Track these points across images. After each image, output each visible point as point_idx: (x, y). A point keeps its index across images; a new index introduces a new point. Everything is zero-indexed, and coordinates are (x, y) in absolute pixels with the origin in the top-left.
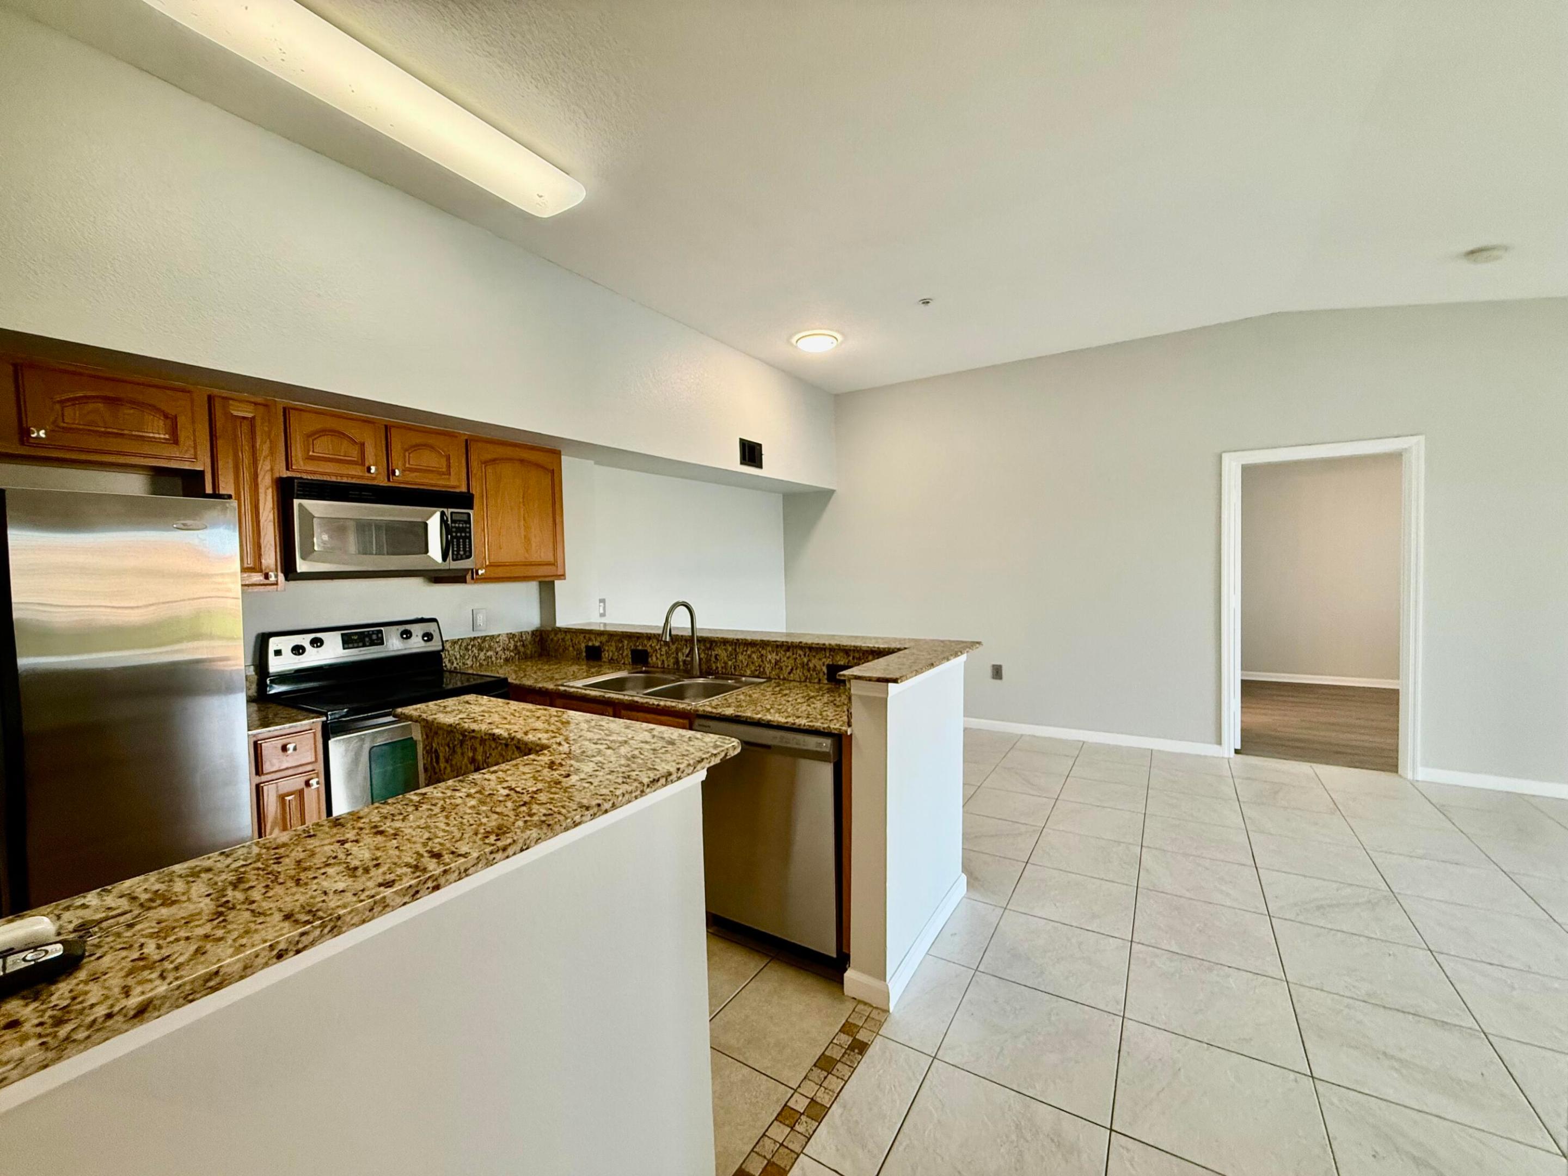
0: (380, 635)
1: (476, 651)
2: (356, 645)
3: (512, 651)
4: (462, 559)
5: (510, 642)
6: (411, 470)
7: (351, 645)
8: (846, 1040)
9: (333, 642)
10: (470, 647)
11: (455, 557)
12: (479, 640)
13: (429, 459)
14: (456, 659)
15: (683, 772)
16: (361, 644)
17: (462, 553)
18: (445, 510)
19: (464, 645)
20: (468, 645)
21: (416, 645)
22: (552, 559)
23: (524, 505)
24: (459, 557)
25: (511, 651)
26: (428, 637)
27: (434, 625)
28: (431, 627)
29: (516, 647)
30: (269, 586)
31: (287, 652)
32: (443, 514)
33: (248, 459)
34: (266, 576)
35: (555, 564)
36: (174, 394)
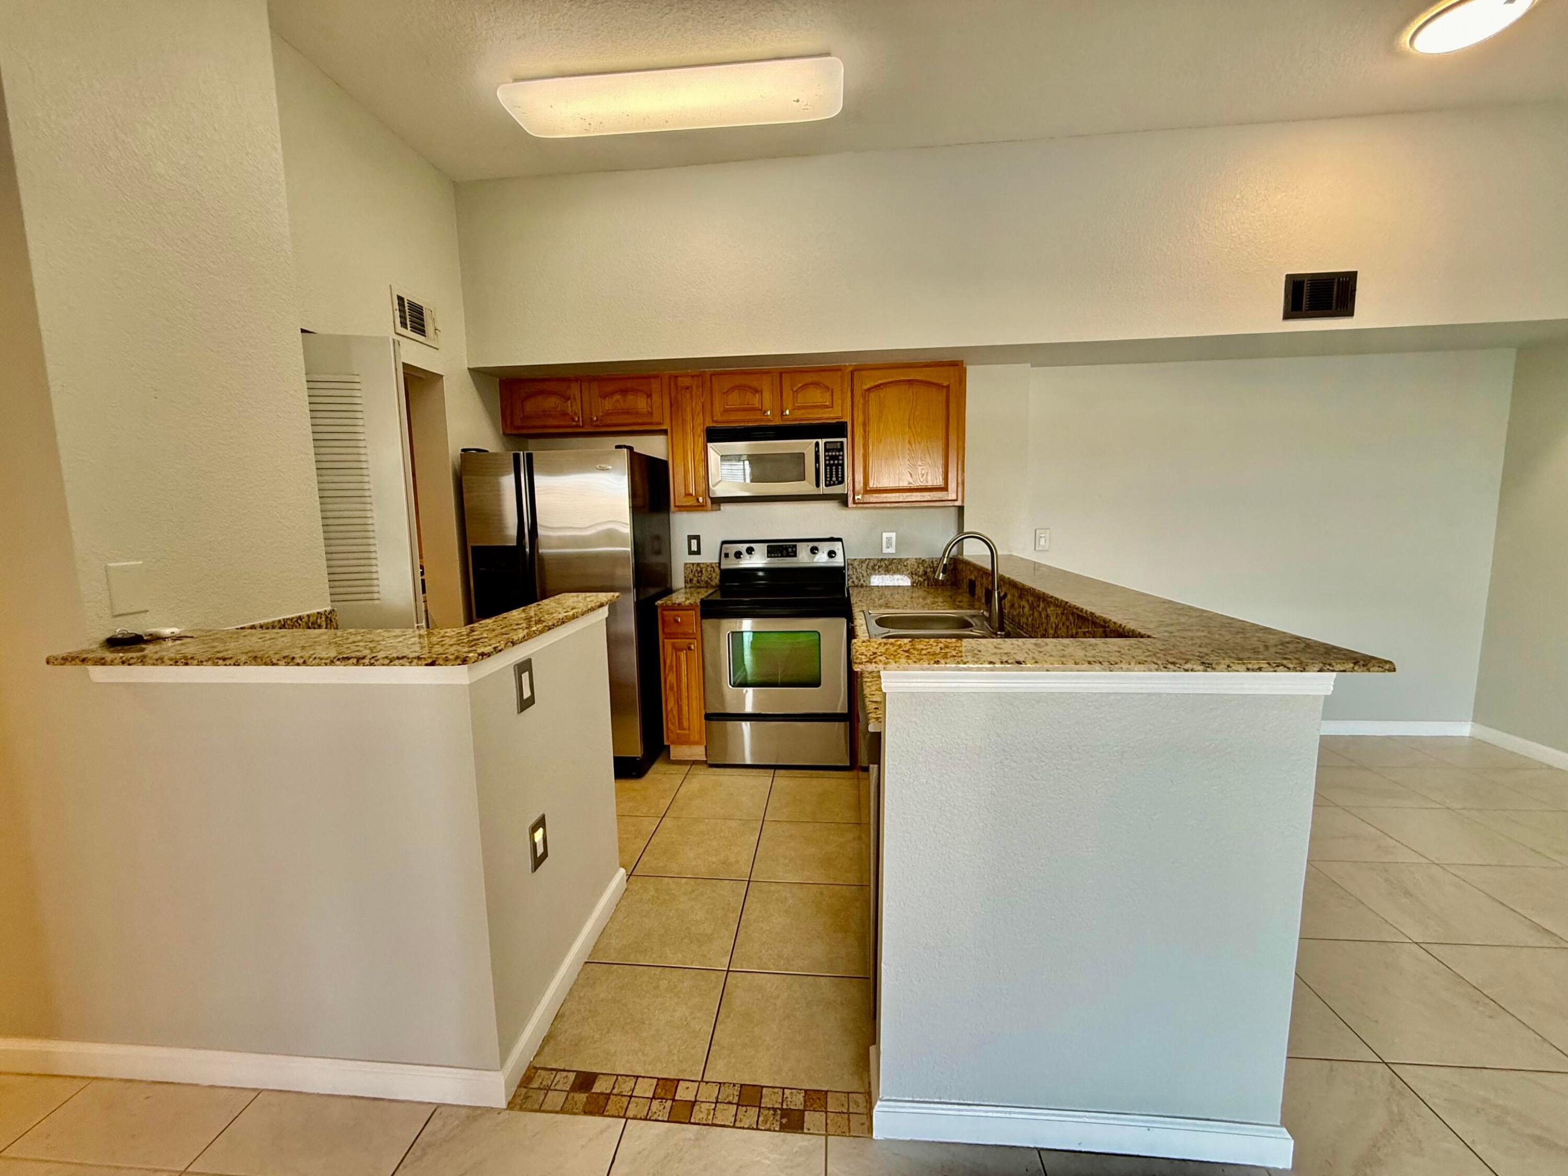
0: (794, 549)
2: (776, 555)
3: (921, 576)
4: (834, 484)
5: (918, 567)
6: (799, 408)
7: (773, 555)
8: (797, 1101)
9: (761, 549)
10: (877, 567)
11: (828, 483)
12: (886, 562)
13: (816, 396)
14: (863, 576)
15: (377, 660)
16: (779, 555)
17: (834, 479)
18: (820, 441)
19: (871, 564)
20: (875, 565)
21: (821, 559)
22: (941, 483)
23: (910, 427)
24: (832, 482)
25: (919, 576)
26: (831, 554)
27: (839, 544)
28: (837, 547)
29: (925, 573)
30: (700, 507)
31: (732, 555)
32: (817, 444)
33: (689, 417)
34: (698, 500)
35: (945, 489)
36: (652, 380)
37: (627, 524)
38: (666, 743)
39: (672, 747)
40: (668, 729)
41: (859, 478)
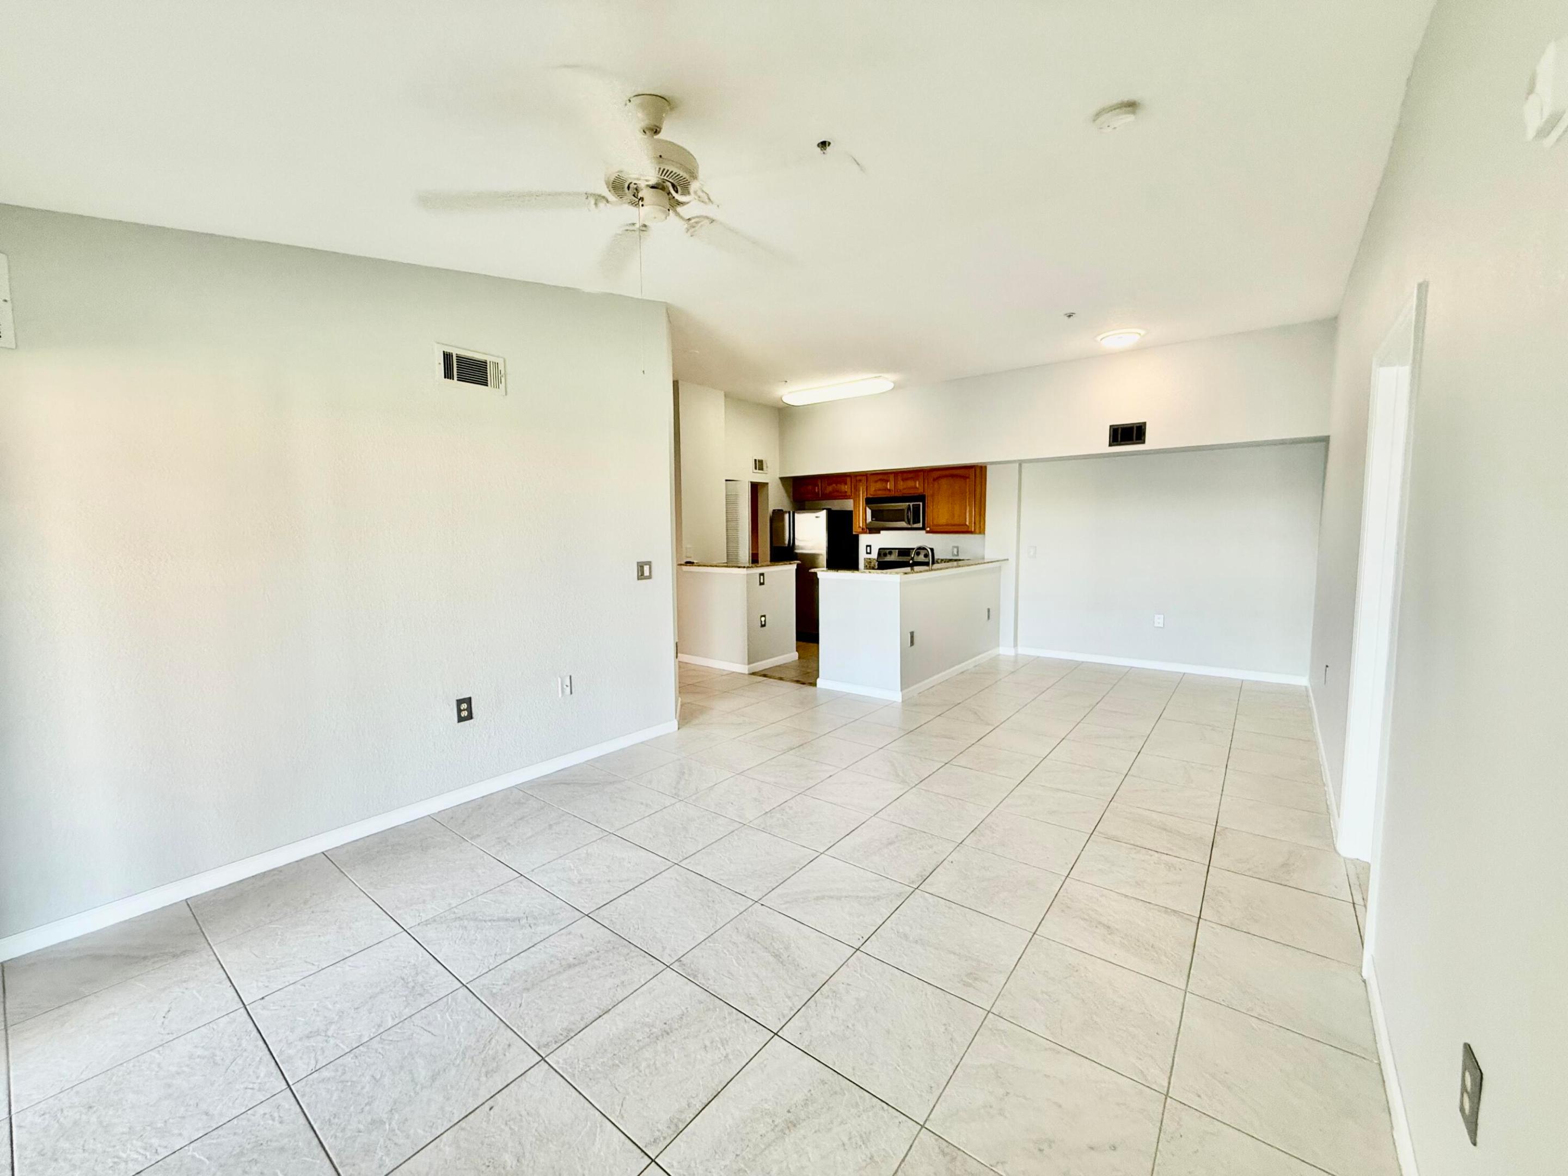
4: (917, 523)
6: (903, 489)
11: (912, 522)
13: (912, 483)
17: (916, 520)
22: (966, 523)
23: (951, 497)
31: (883, 555)
32: (909, 505)
33: (861, 494)
34: (863, 529)
35: (967, 525)
36: (847, 478)
37: (824, 541)
41: (929, 520)
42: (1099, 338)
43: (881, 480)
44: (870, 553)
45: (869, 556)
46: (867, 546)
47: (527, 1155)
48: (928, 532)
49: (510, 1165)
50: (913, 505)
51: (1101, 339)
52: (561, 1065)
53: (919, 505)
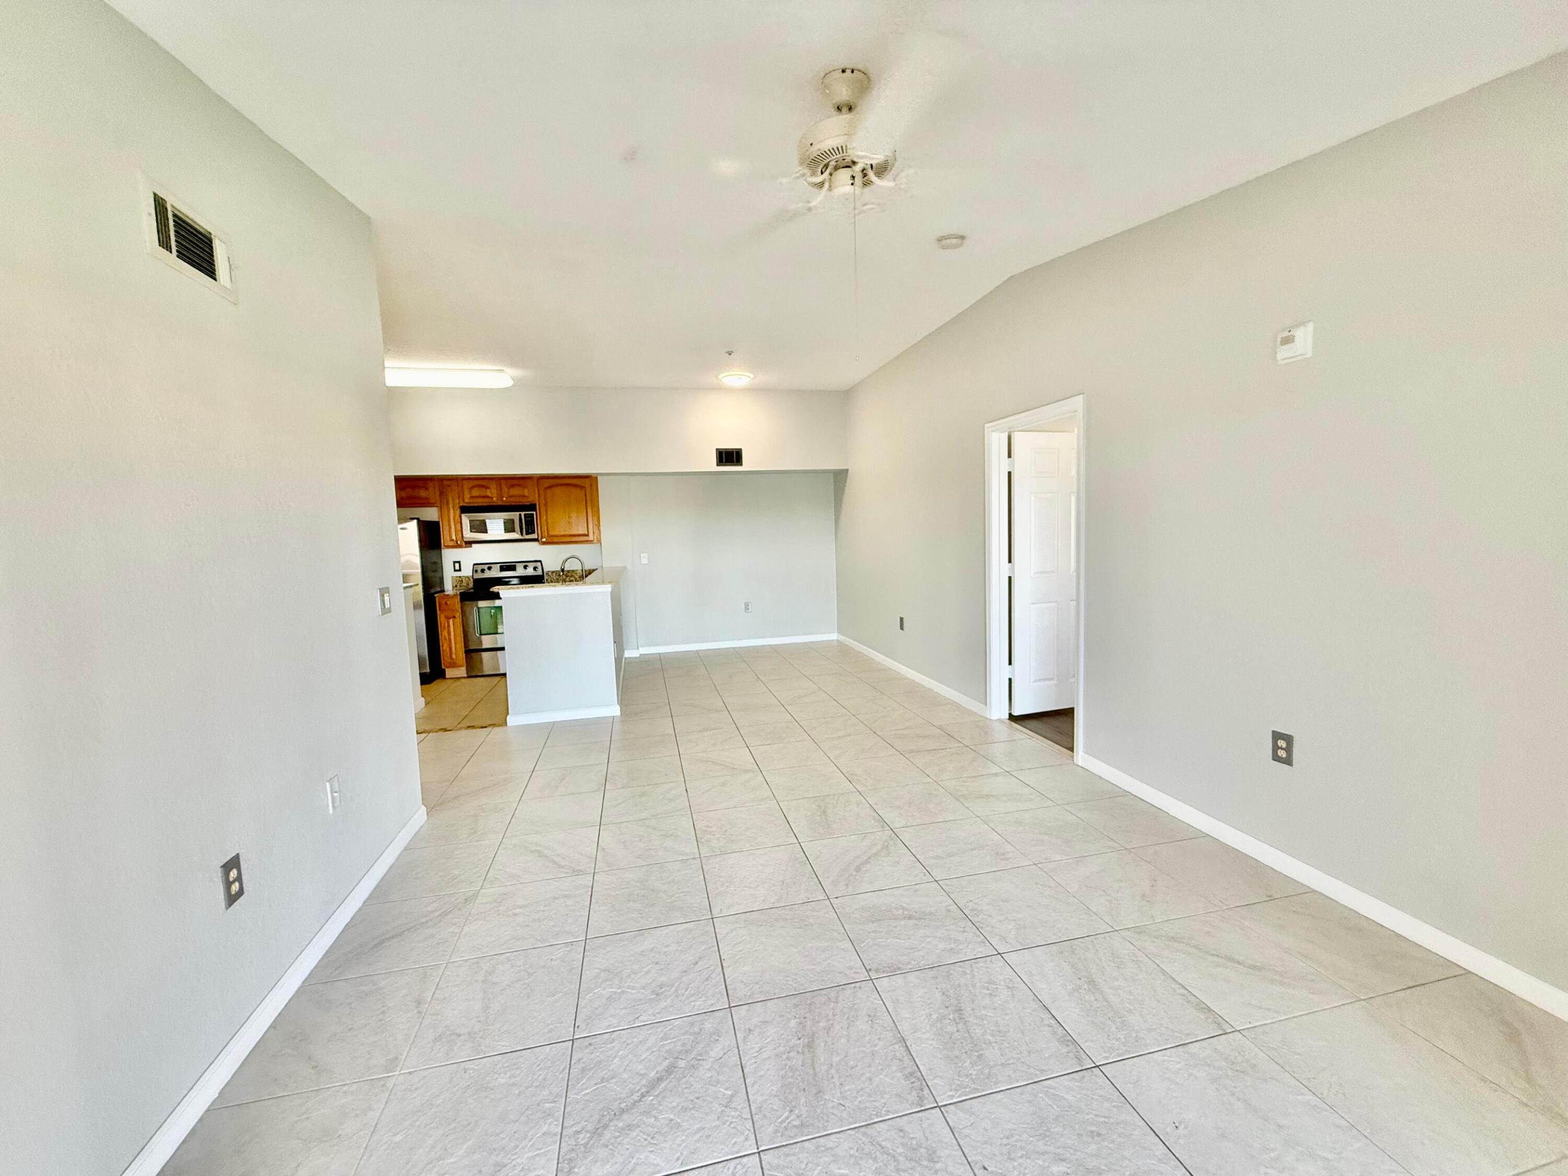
0: (516, 567)
1: (564, 577)
2: (504, 570)
4: (531, 533)
6: (510, 496)
7: (502, 570)
9: (495, 567)
10: (561, 575)
11: (527, 533)
12: (566, 572)
13: (519, 492)
16: (508, 570)
17: (530, 531)
18: (522, 512)
19: (557, 573)
21: (531, 572)
22: (586, 533)
23: (568, 506)
24: (529, 533)
26: (535, 569)
27: (539, 564)
30: (459, 546)
31: (479, 571)
32: (520, 515)
33: (451, 501)
34: (457, 543)
35: (587, 535)
36: (429, 482)
37: (417, 556)
38: (443, 667)
39: (446, 669)
40: (444, 660)
41: (545, 528)
42: (720, 377)
43: (479, 486)
44: (460, 570)
45: (458, 574)
46: (455, 562)
47: (1058, 1151)
48: (544, 543)
49: (1066, 1169)
50: (525, 514)
51: (723, 377)
52: (957, 1095)
53: (533, 514)
